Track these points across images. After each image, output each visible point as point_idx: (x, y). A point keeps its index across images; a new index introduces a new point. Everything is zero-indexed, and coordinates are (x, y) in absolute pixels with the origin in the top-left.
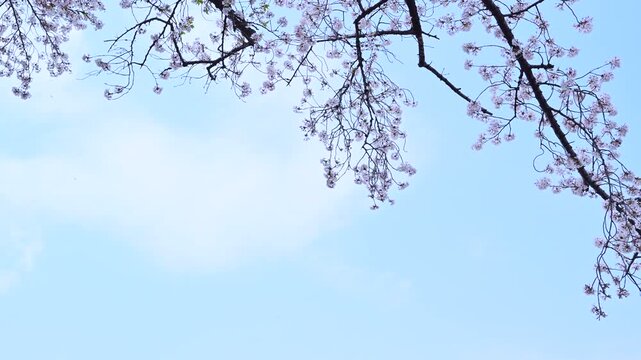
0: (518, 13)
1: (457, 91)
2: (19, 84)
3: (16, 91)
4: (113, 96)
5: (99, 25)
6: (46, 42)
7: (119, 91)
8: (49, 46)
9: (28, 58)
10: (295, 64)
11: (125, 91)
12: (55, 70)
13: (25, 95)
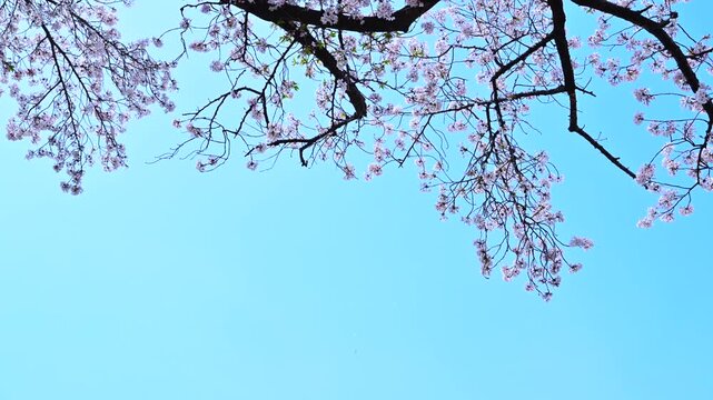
0: (701, 54)
1: (614, 161)
2: (68, 179)
3: (65, 186)
4: (206, 168)
5: (170, 107)
6: (99, 133)
7: (213, 162)
8: (103, 138)
9: (81, 148)
10: (408, 142)
11: (220, 161)
12: (110, 164)
13: (76, 190)
